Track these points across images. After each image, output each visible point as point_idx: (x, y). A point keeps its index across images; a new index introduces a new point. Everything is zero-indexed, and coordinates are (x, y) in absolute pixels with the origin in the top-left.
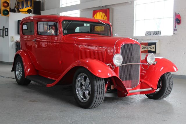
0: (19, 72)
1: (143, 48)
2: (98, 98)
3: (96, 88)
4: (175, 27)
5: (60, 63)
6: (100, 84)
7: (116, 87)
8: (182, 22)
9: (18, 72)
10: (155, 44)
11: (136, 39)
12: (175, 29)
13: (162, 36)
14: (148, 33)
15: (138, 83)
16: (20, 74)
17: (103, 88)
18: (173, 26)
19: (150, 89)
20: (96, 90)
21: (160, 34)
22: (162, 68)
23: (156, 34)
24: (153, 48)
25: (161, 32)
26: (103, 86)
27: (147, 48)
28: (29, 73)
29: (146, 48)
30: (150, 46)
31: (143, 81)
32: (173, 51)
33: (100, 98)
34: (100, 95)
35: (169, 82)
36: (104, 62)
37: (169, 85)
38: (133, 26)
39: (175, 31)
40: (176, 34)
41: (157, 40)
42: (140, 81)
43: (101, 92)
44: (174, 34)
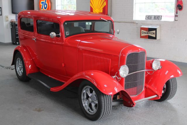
0: (20, 68)
1: (143, 33)
2: (105, 113)
3: (103, 104)
4: (177, 13)
5: (63, 66)
6: (107, 99)
7: (122, 97)
8: (184, 8)
9: (18, 68)
10: (155, 29)
11: (136, 22)
12: (176, 15)
13: (163, 21)
14: (149, 17)
15: (143, 89)
16: (20, 70)
17: (110, 103)
18: (175, 11)
19: (156, 96)
20: (103, 106)
21: (161, 18)
22: (167, 72)
23: (156, 18)
24: (154, 34)
25: (161, 17)
26: (110, 101)
27: (148, 33)
28: (30, 69)
29: (146, 33)
30: (150, 32)
31: (148, 86)
32: (174, 37)
33: (107, 112)
34: (107, 110)
35: (173, 86)
36: (108, 74)
37: (173, 90)
38: (133, 9)
39: (176, 18)
40: (177, 20)
41: (157, 25)
42: (145, 87)
43: (108, 106)
44: (175, 20)
